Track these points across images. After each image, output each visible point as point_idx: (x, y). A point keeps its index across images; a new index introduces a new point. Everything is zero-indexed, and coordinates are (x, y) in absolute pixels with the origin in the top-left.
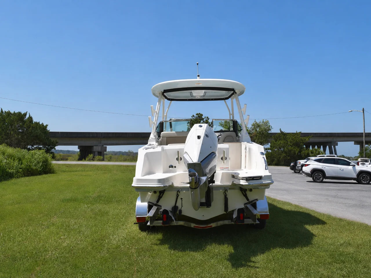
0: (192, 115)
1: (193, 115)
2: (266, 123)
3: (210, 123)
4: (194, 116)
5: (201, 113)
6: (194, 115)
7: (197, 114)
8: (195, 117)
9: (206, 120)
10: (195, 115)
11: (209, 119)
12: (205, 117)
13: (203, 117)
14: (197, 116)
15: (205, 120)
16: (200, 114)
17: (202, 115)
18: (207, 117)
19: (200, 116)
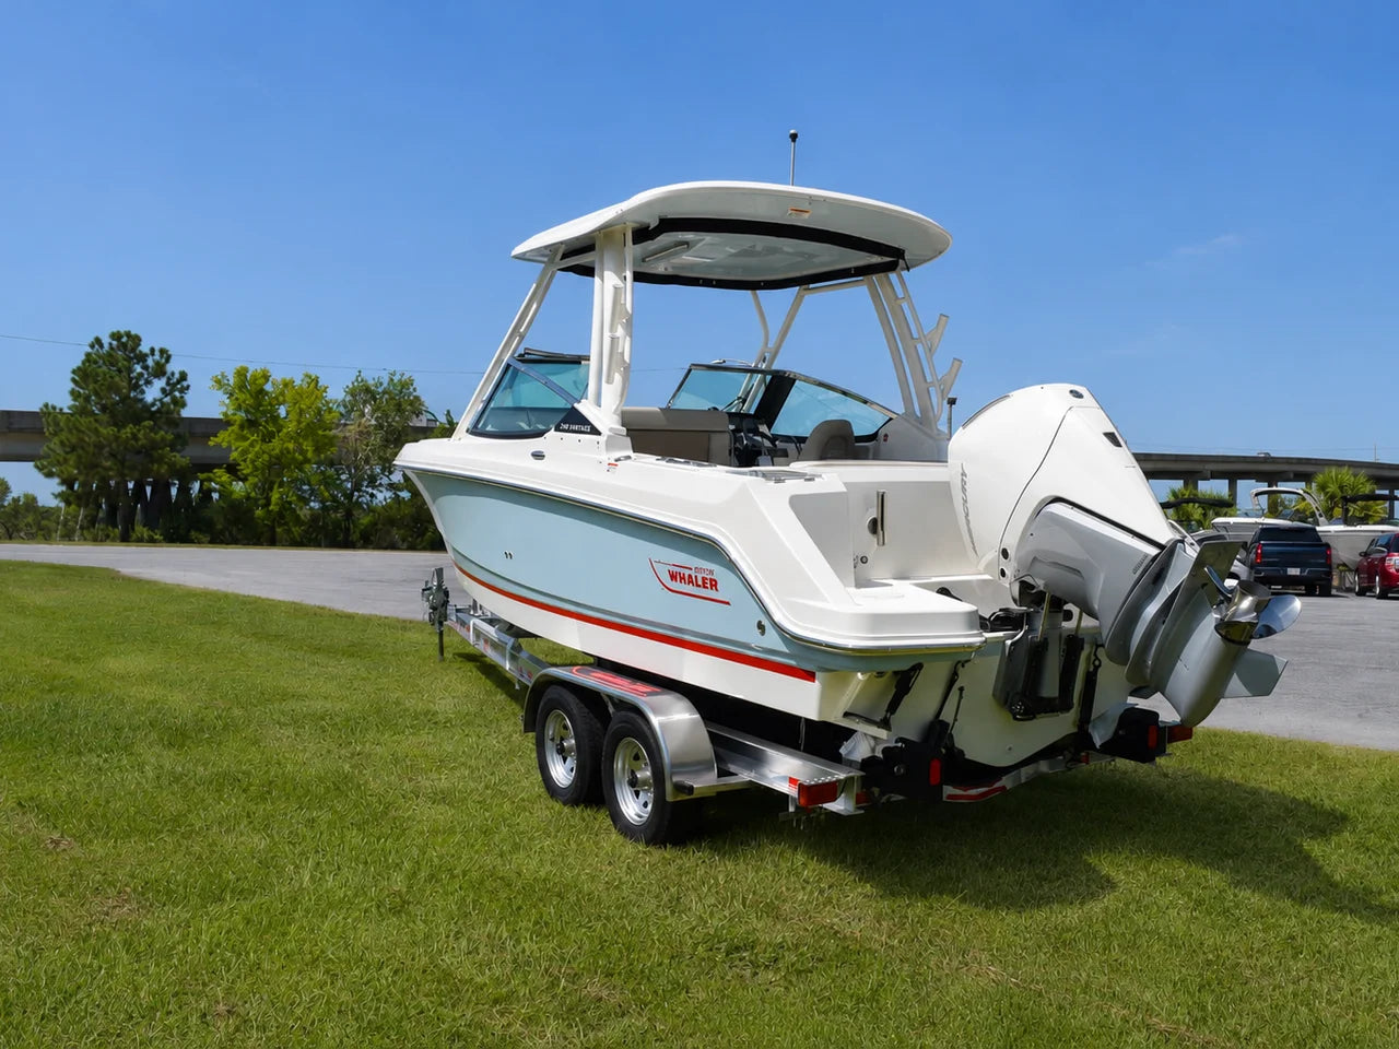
0: (91, 339)
1: (97, 338)
2: (406, 385)
3: (173, 374)
4: (98, 341)
5: (132, 332)
6: (101, 339)
7: (116, 336)
8: (106, 346)
9: (158, 365)
10: (106, 341)
11: (168, 359)
12: (152, 350)
13: (144, 348)
14: (116, 343)
15: (150, 362)
16: (128, 334)
17: (137, 340)
18: (162, 351)
19: (127, 344)
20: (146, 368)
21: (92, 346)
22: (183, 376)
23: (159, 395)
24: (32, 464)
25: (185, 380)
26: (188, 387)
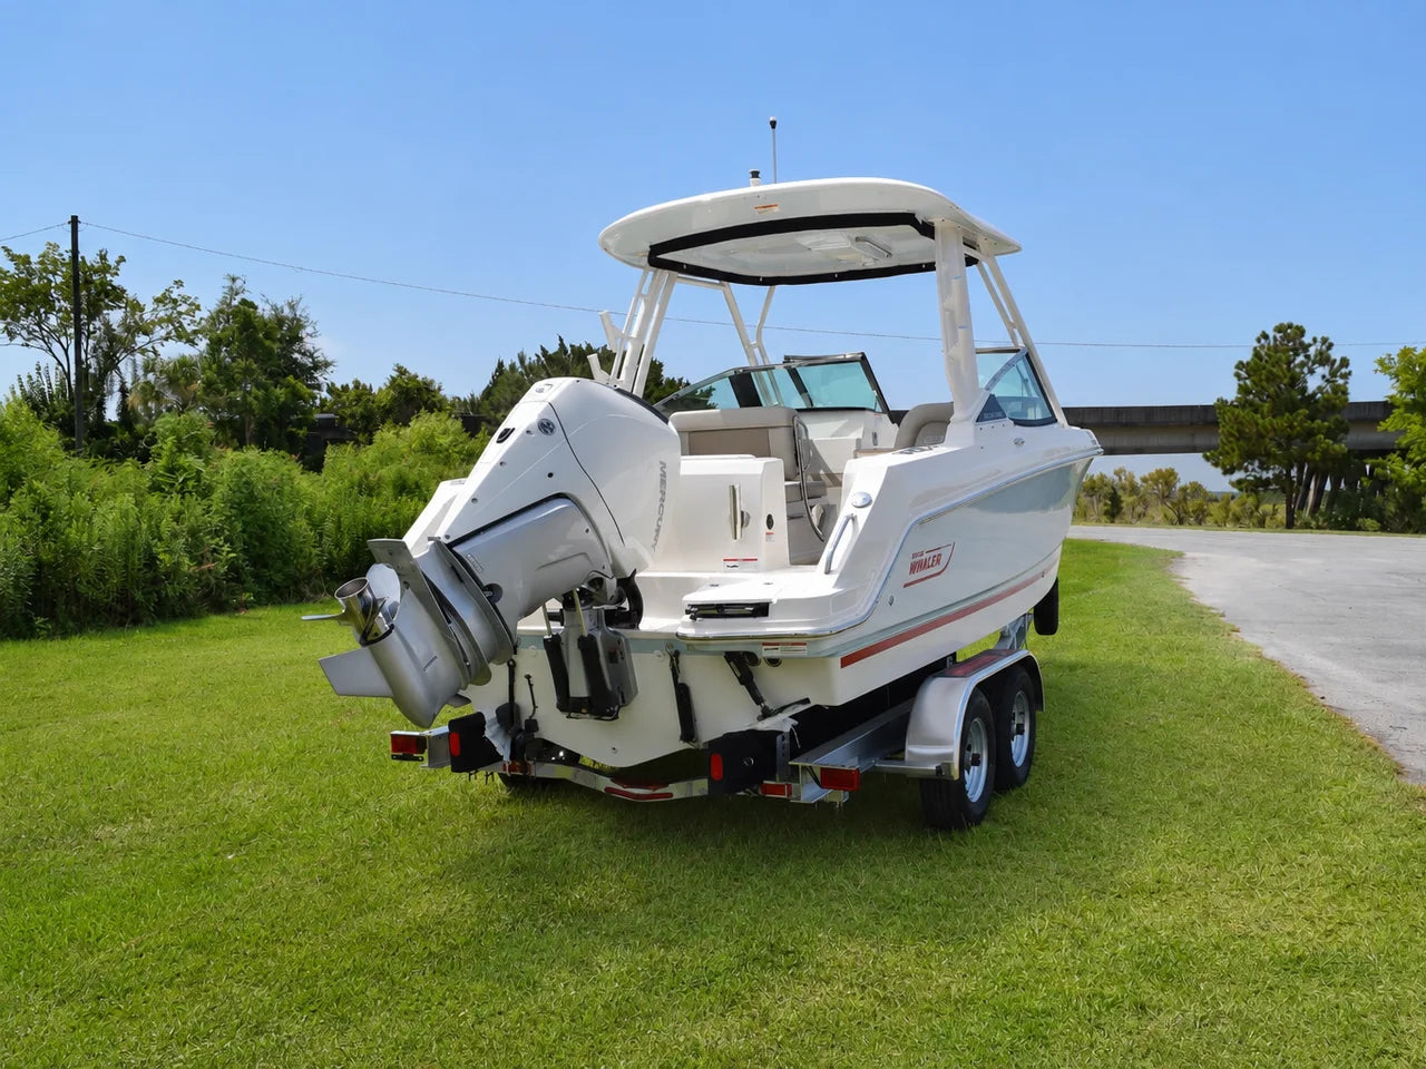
0: (1258, 334)
1: (1264, 332)
3: (1335, 361)
4: (1265, 336)
5: (1295, 324)
6: (1267, 332)
7: (1279, 329)
8: (1271, 339)
9: (1321, 353)
10: (1271, 334)
11: (1330, 346)
12: (1315, 340)
13: (1307, 339)
14: (1278, 335)
15: (1312, 351)
16: (1290, 326)
17: (1301, 331)
18: (1324, 340)
19: (1291, 336)
20: (1307, 357)
21: (1259, 340)
22: (1345, 362)
23: (1320, 382)
24: (1201, 454)
25: (1347, 366)
26: (1350, 373)
